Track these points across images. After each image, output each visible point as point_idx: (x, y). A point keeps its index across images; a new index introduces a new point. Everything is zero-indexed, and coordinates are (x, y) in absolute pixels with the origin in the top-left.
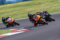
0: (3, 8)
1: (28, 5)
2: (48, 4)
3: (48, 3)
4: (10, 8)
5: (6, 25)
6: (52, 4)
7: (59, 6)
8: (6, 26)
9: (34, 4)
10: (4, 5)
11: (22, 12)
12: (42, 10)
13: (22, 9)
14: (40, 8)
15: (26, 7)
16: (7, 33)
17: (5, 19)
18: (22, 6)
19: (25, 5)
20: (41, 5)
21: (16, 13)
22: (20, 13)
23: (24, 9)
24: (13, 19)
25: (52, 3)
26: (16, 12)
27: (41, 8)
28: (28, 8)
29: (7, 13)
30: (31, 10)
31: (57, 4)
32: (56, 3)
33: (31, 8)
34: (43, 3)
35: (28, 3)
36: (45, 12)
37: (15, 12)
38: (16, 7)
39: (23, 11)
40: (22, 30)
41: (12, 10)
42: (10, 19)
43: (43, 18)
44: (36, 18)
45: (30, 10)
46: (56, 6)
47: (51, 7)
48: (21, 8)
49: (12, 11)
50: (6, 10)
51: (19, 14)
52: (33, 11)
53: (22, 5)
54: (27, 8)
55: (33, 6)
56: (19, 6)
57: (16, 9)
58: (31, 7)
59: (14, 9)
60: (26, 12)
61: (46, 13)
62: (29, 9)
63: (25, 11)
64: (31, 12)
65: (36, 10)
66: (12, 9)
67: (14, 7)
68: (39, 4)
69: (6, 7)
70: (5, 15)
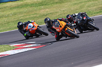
1: (41, 4)
2: (76, 2)
4: (11, 8)
5: (25, 35)
6: (82, 2)
7: (94, 6)
9: (51, 2)
10: (2, 4)
12: (65, 12)
13: (32, 11)
14: (62, 9)
15: (39, 7)
16: (6, 51)
18: (32, 5)
19: (36, 4)
20: (63, 4)
21: (22, 18)
22: (28, 17)
23: (36, 10)
24: (36, 25)
26: (22, 15)
27: (64, 9)
28: (42, 9)
29: (6, 17)
30: (47, 12)
31: (91, 3)
32: (90, 1)
33: (47, 10)
34: (67, 1)
35: (43, 1)
36: (82, 14)
37: (19, 16)
38: (21, 8)
39: (33, 15)
40: (31, 45)
41: (14, 12)
43: (71, 27)
44: (58, 26)
45: (45, 13)
46: (89, 6)
47: (81, 7)
48: (31, 9)
49: (15, 14)
50: (5, 12)
51: (26, 19)
52: (51, 13)
54: (40, 9)
55: (50, 6)
56: (26, 5)
57: (22, 10)
58: (47, 8)
59: (18, 11)
60: (38, 16)
62: (43, 10)
63: (36, 14)
64: (47, 15)
65: (56, 12)
66: (15, 11)
67: (18, 7)
68: (61, 2)
69: (5, 7)
70: (3, 21)
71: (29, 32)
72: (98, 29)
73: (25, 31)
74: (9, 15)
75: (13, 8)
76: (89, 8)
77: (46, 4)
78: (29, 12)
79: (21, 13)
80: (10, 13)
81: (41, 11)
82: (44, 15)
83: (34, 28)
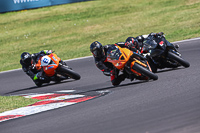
0: (5, 24)
1: (86, 15)
2: (154, 11)
3: (155, 7)
4: (27, 23)
6: (165, 11)
7: (189, 19)
8: (35, 81)
9: (106, 11)
10: (8, 14)
11: (68, 38)
12: (133, 30)
13: (68, 29)
14: (126, 26)
15: (81, 21)
17: (29, 59)
18: (67, 17)
19: (76, 15)
20: (129, 15)
21: (48, 42)
22: (59, 40)
23: (75, 27)
24: (57, 60)
25: (168, 8)
26: (49, 37)
27: (130, 25)
28: (88, 24)
29: (17, 41)
30: (98, 30)
31: (182, 12)
32: (181, 8)
33: (98, 26)
34: (136, 9)
35: (88, 9)
37: (43, 38)
38: (47, 22)
39: (71, 36)
41: (33, 30)
42: (46, 57)
44: (117, 58)
45: (94, 33)
46: (179, 19)
47: (164, 21)
48: (65, 24)
49: (34, 35)
50: (15, 31)
51: (56, 45)
52: (104, 33)
53: (68, 15)
54: (84, 25)
55: (102, 18)
56: (57, 17)
57: (47, 27)
58: (97, 23)
59: (41, 28)
60: (79, 38)
61: (158, 40)
62: (89, 27)
63: (76, 34)
64: (96, 36)
65: (116, 31)
66: (34, 28)
67: (40, 20)
68: (125, 10)
69: (14, 21)
70: (11, 48)
71: (44, 73)
72: (186, 65)
73: (35, 71)
74: (21, 36)
75: (31, 22)
76: (180, 23)
77: (94, 16)
78: (62, 30)
79: (45, 33)
80: (24, 32)
81: (86, 28)
82: (91, 37)
83: (54, 65)
